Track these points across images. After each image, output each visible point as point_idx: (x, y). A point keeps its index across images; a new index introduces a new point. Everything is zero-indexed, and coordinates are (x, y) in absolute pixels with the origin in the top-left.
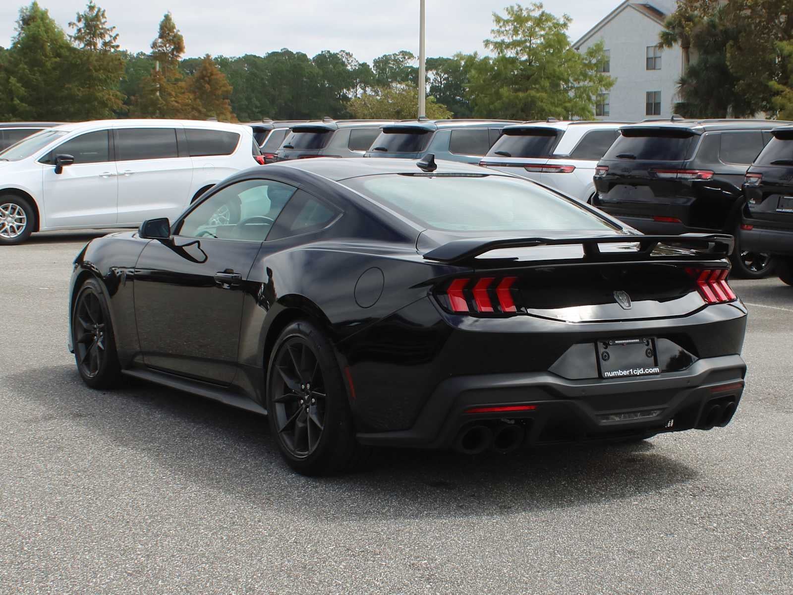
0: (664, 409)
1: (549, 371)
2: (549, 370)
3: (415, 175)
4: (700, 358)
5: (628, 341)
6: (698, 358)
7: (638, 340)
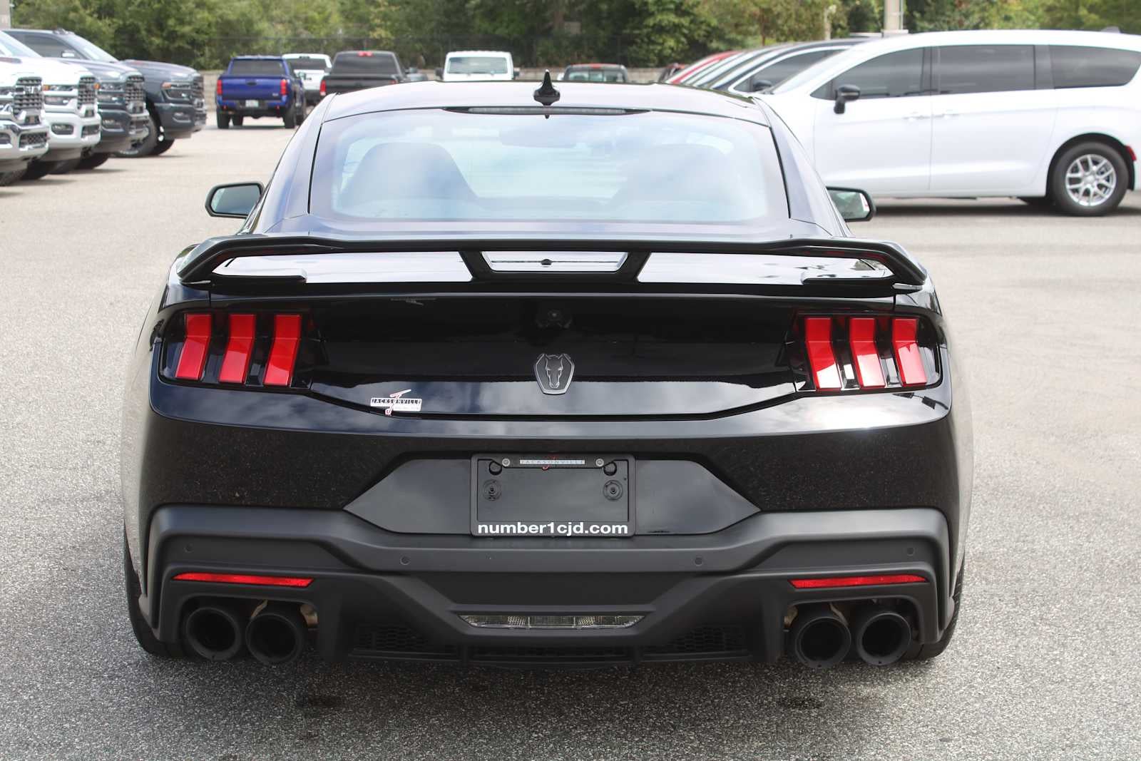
0: (645, 614)
1: (346, 511)
2: (348, 508)
3: (471, 110)
4: (765, 511)
5: (553, 462)
6: (759, 510)
7: (581, 462)
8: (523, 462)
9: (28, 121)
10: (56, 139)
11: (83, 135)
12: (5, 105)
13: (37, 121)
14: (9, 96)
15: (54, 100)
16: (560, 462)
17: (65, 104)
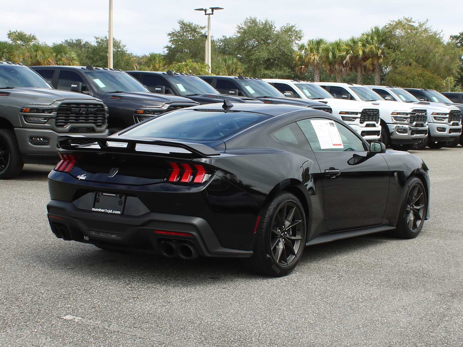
1: (72, 203)
4: (152, 212)
5: (110, 195)
6: (149, 211)
7: (115, 195)
8: (104, 194)
9: (417, 125)
10: (439, 133)
11: (450, 132)
12: (407, 119)
13: (422, 125)
14: (409, 116)
15: (439, 119)
16: (111, 195)
17: (444, 120)
